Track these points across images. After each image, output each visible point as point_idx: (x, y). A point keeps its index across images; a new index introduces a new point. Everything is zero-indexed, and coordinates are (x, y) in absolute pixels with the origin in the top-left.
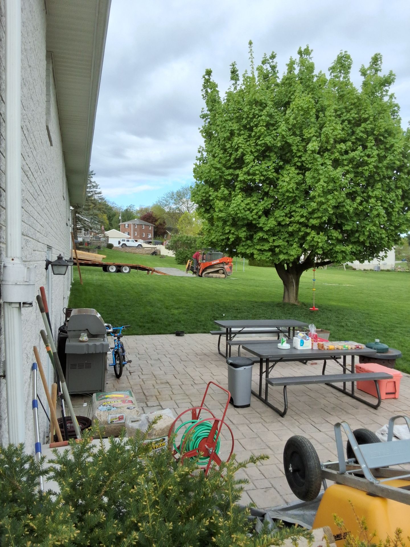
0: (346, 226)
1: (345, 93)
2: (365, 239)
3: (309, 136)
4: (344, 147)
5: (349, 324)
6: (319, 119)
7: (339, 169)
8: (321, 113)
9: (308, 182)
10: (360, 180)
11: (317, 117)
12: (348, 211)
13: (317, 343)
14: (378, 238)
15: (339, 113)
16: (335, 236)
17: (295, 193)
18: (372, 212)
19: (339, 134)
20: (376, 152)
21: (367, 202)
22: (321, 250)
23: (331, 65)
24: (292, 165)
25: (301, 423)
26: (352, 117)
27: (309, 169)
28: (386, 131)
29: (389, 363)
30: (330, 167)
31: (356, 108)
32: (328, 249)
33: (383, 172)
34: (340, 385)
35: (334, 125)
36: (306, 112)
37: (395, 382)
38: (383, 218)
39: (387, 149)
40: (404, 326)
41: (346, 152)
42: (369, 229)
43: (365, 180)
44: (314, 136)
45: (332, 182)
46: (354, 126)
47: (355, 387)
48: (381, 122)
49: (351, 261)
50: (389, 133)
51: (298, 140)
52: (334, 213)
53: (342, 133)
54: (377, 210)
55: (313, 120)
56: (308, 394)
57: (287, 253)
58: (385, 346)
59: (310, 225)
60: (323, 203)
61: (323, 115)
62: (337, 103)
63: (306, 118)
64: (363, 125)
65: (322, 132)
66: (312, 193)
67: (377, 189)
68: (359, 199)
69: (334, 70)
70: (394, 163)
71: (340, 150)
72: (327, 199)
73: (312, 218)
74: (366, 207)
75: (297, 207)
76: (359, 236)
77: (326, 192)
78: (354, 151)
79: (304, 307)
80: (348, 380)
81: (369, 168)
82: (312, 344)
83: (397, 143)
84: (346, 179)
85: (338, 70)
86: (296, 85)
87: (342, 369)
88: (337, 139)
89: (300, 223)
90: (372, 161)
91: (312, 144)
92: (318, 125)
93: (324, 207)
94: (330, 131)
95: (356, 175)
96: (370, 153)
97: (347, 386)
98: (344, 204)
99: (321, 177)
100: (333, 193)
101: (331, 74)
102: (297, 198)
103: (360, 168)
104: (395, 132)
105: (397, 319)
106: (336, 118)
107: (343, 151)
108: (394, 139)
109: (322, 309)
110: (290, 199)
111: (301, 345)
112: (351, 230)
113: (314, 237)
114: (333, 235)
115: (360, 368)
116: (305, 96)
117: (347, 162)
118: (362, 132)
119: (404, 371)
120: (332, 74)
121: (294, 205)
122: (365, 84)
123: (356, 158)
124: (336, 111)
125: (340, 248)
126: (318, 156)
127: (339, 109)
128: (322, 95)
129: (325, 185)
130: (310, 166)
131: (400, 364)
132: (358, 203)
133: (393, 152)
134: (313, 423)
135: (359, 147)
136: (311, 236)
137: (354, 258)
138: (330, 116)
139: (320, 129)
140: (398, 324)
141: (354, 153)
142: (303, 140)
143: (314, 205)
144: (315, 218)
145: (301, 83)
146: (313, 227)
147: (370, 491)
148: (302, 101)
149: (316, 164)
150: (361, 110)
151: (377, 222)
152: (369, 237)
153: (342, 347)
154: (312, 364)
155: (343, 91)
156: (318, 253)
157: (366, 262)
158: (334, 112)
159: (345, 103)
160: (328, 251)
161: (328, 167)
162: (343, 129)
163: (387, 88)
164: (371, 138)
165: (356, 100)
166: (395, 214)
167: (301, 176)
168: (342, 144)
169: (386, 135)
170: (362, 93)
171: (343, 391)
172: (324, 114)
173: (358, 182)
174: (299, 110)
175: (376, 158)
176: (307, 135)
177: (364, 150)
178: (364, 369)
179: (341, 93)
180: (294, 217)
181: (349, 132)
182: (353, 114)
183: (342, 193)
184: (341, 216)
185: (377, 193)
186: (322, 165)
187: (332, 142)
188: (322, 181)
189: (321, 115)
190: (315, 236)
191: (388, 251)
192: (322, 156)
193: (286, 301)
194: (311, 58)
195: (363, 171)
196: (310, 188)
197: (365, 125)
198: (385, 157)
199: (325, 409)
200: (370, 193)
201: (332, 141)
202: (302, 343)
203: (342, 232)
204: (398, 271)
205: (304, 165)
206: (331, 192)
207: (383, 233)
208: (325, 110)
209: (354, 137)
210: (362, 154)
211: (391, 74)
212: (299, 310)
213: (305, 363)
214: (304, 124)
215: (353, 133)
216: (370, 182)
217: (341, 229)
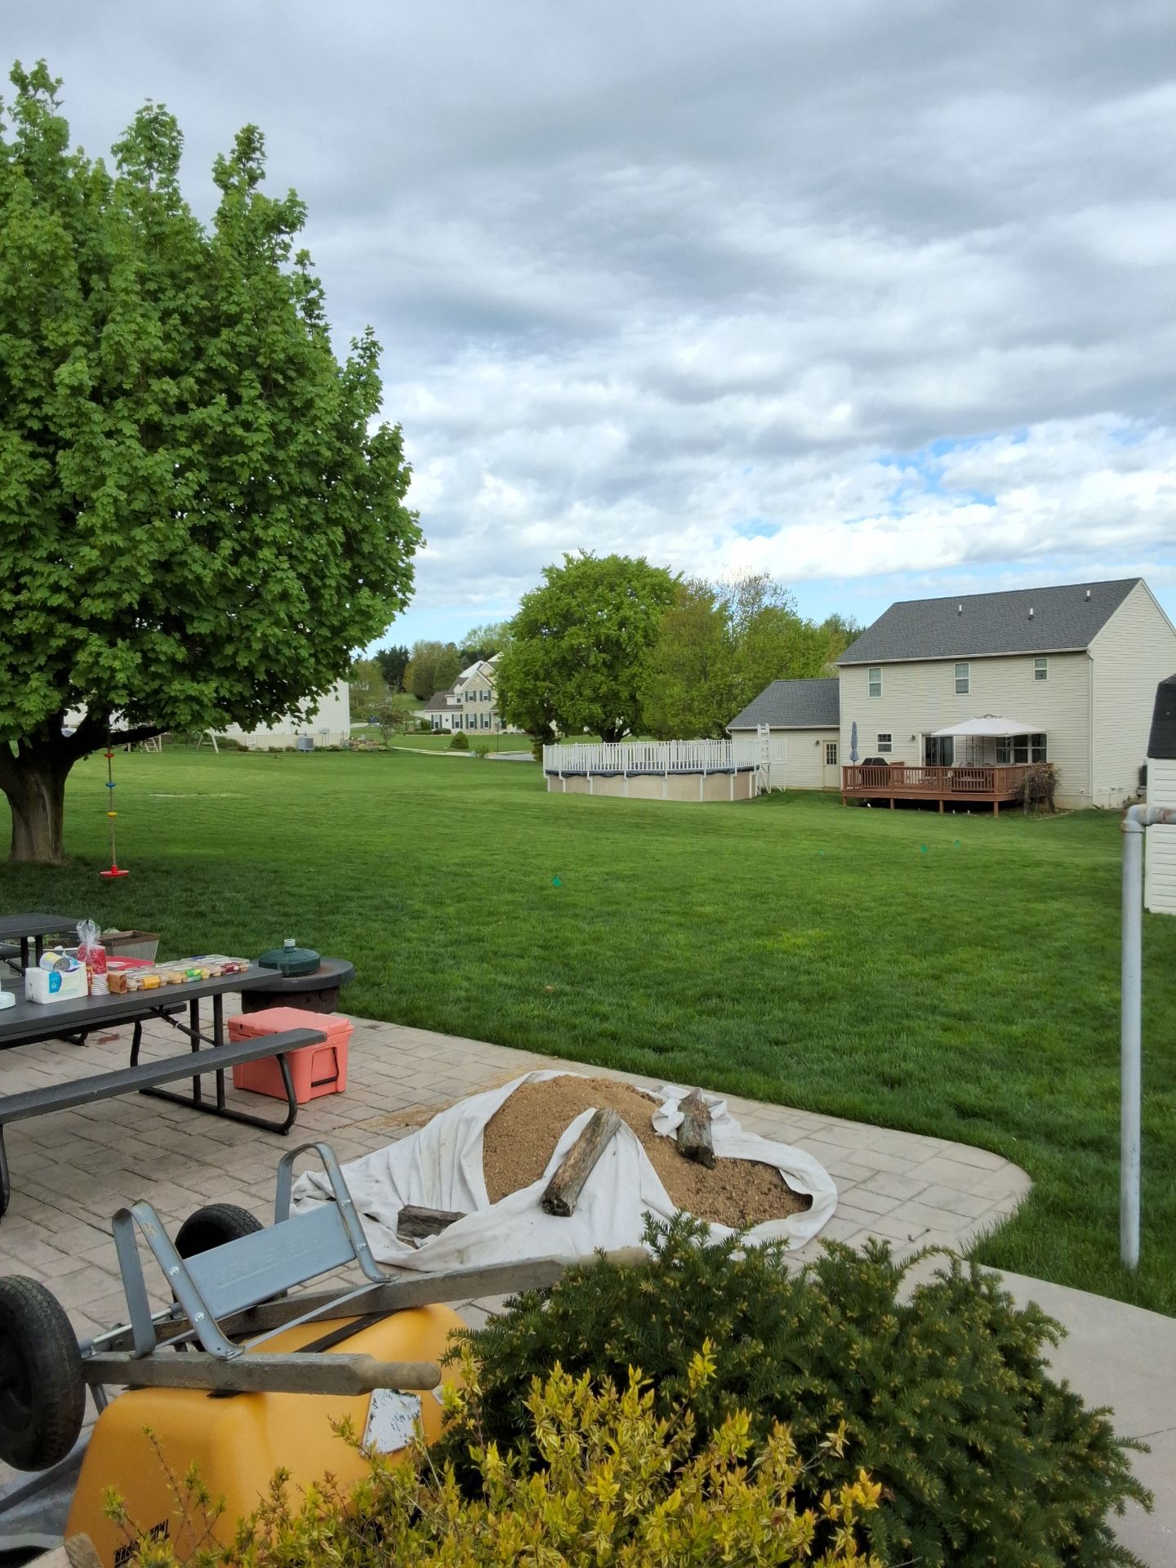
0: (196, 624)
1: (167, 229)
2: (253, 660)
3: (61, 342)
4: (175, 391)
5: (221, 906)
6: (92, 296)
7: (162, 453)
8: (95, 277)
9: (66, 482)
10: (224, 489)
11: (86, 290)
12: (199, 580)
13: (105, 975)
14: (289, 659)
15: (152, 286)
16: (165, 653)
17: (28, 515)
18: (268, 586)
19: (157, 349)
20: (265, 418)
21: (252, 556)
22: (124, 692)
23: (121, 140)
24: (11, 426)
25: (54, 1228)
26: (192, 305)
27: (67, 444)
28: (290, 360)
29: (321, 999)
30: (135, 444)
31: (201, 280)
32: (148, 689)
33: (288, 474)
34: (182, 1087)
35: (140, 319)
36: (48, 266)
37: (334, 1049)
38: (299, 605)
39: (296, 413)
40: (370, 893)
41: (182, 407)
42: (264, 635)
43: (241, 493)
44: (77, 343)
45: (142, 490)
46: (200, 334)
47: (228, 1086)
48: (274, 332)
49: (220, 725)
50: (299, 366)
51: (28, 350)
52: (156, 585)
53: (164, 348)
54: (281, 580)
55: (72, 294)
56: (84, 1133)
57: (12, 705)
58: (313, 954)
59: (85, 617)
60: (121, 552)
61: (102, 285)
62: (144, 256)
63: (50, 287)
64: (225, 333)
65: (103, 335)
66: (82, 519)
67: (277, 521)
68: (227, 546)
69: (128, 155)
70: (318, 453)
71: (161, 396)
72: (131, 539)
73: (88, 596)
74: (250, 572)
75: (35, 559)
76: (235, 654)
77: (129, 520)
78: (205, 407)
79: (83, 869)
80: (207, 1069)
81: (251, 460)
82: (90, 980)
83: (321, 397)
84: (186, 485)
85: (143, 158)
86: (12, 178)
87: (187, 1039)
88: (152, 364)
89: (52, 611)
90: (258, 442)
91: (71, 369)
92: (90, 313)
93: (125, 561)
94: (126, 336)
95: (213, 476)
96: (250, 417)
97: (203, 1089)
98: (184, 557)
99: (106, 471)
100: (150, 522)
101: (119, 166)
102: (35, 532)
103: (225, 458)
104: (313, 366)
105: (353, 878)
106: (143, 300)
107: (171, 401)
108: (314, 386)
109: (143, 872)
110: (12, 533)
111: (52, 991)
112: (212, 634)
113: (99, 655)
114: (157, 648)
115: (241, 1026)
116: (41, 217)
117: (185, 434)
118: (222, 353)
119: (362, 1013)
120: (125, 168)
121: (30, 552)
122: (223, 218)
123: (211, 428)
124: (142, 278)
125: (184, 687)
126: (93, 405)
127: (153, 274)
128: (96, 222)
129: (123, 496)
130: (67, 434)
131: (353, 998)
132: (224, 558)
133: (312, 423)
134: (94, 1221)
135: (218, 396)
136: (88, 649)
137: (227, 716)
138: (126, 291)
139: (97, 327)
140: (354, 890)
141: (204, 410)
142: (43, 352)
143: (90, 554)
144: (100, 595)
145: (28, 174)
146: (95, 624)
147: (219, 1383)
148: (30, 230)
149: (87, 429)
150: (217, 288)
151: (283, 615)
152: (264, 655)
153: (184, 976)
154: (102, 1041)
155: (159, 224)
156: (117, 701)
157: (261, 727)
158: (136, 282)
159: (170, 260)
160: (148, 696)
161: (128, 442)
162: (167, 338)
163: (286, 238)
164: (248, 374)
165: (200, 258)
166: (331, 595)
167: (43, 462)
168: (167, 379)
169: (292, 374)
170: (217, 239)
171: (195, 1104)
172: (106, 281)
173: (220, 497)
174: (23, 259)
175: (268, 434)
176: (54, 339)
177: (232, 408)
178: (251, 1029)
179: (156, 229)
180: (29, 590)
181: (187, 349)
182: (194, 298)
183: (179, 524)
184: (180, 592)
185: (277, 532)
186: (109, 435)
187: (136, 370)
188: (110, 482)
189: (96, 282)
190: (103, 650)
191: (319, 695)
192: (108, 408)
193: (23, 856)
194: (58, 104)
195: (235, 467)
196: (78, 505)
197: (232, 334)
198: (291, 434)
199: (137, 1169)
200: (259, 532)
201: (135, 368)
202: (56, 983)
203: (187, 640)
204: (360, 751)
205: (53, 428)
206: (145, 520)
207: (302, 646)
208: (109, 271)
209: (201, 366)
210: (228, 419)
211: (293, 202)
212: (67, 882)
213: (80, 1042)
214: (42, 303)
215: (199, 353)
216: (256, 501)
217: (181, 629)
